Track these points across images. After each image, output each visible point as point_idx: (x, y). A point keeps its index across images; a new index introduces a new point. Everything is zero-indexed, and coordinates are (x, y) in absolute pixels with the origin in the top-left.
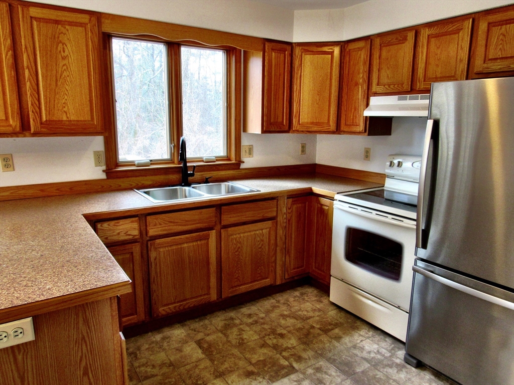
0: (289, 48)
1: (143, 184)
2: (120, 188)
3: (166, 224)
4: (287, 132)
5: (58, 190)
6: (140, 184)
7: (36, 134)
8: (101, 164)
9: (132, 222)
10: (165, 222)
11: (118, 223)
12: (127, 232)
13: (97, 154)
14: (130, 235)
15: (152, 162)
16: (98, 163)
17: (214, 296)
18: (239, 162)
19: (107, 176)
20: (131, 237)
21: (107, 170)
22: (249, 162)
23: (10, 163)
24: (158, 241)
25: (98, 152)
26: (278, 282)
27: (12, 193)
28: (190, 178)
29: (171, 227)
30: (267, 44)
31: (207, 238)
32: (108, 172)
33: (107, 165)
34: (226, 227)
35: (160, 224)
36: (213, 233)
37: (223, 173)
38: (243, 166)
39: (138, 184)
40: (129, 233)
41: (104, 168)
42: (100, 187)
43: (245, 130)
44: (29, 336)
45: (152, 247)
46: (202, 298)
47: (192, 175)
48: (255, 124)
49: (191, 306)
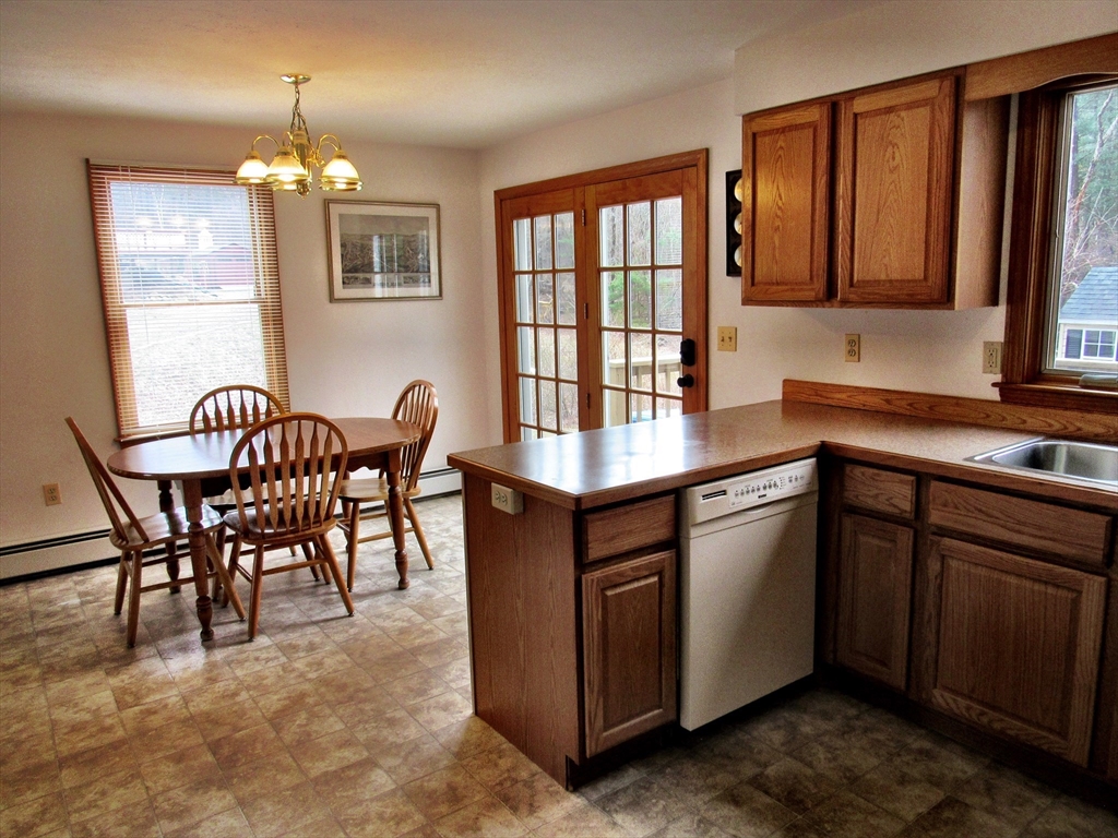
1: (1079, 429)
2: (1022, 426)
3: (968, 510)
5: (910, 405)
6: (1071, 429)
7: (845, 303)
8: (994, 370)
9: (901, 482)
10: (968, 507)
11: (878, 475)
12: (891, 498)
13: (989, 348)
14: (895, 506)
16: (988, 367)
17: (1078, 752)
19: (1001, 395)
20: (897, 511)
21: (1002, 383)
23: (856, 349)
24: (947, 541)
25: (992, 343)
27: (850, 397)
29: (979, 523)
32: (1005, 387)
33: (1004, 371)
35: (956, 508)
36: (1095, 583)
39: (1066, 428)
40: (895, 501)
41: (998, 377)
42: (982, 415)
44: (510, 508)
45: (934, 548)
46: (1044, 734)
49: (1009, 732)
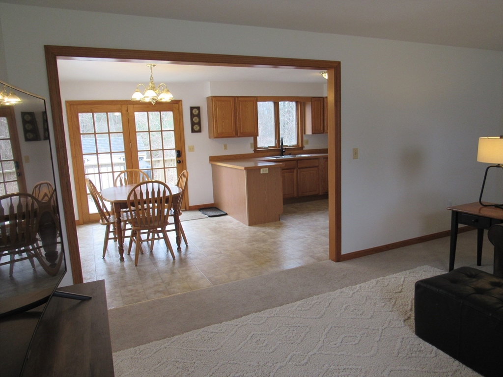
0: (322, 99)
2: (259, 156)
4: (323, 133)
13: (251, 144)
15: (269, 147)
16: (251, 148)
17: (295, 195)
18: (302, 147)
22: (307, 147)
23: (226, 147)
26: (321, 194)
27: (226, 157)
28: (284, 153)
30: (313, 99)
31: (293, 172)
32: (255, 151)
33: (255, 148)
34: (300, 168)
36: (295, 171)
37: (296, 152)
38: (304, 149)
41: (253, 149)
42: (252, 156)
43: (305, 133)
44: (267, 172)
47: (284, 152)
48: (309, 130)
